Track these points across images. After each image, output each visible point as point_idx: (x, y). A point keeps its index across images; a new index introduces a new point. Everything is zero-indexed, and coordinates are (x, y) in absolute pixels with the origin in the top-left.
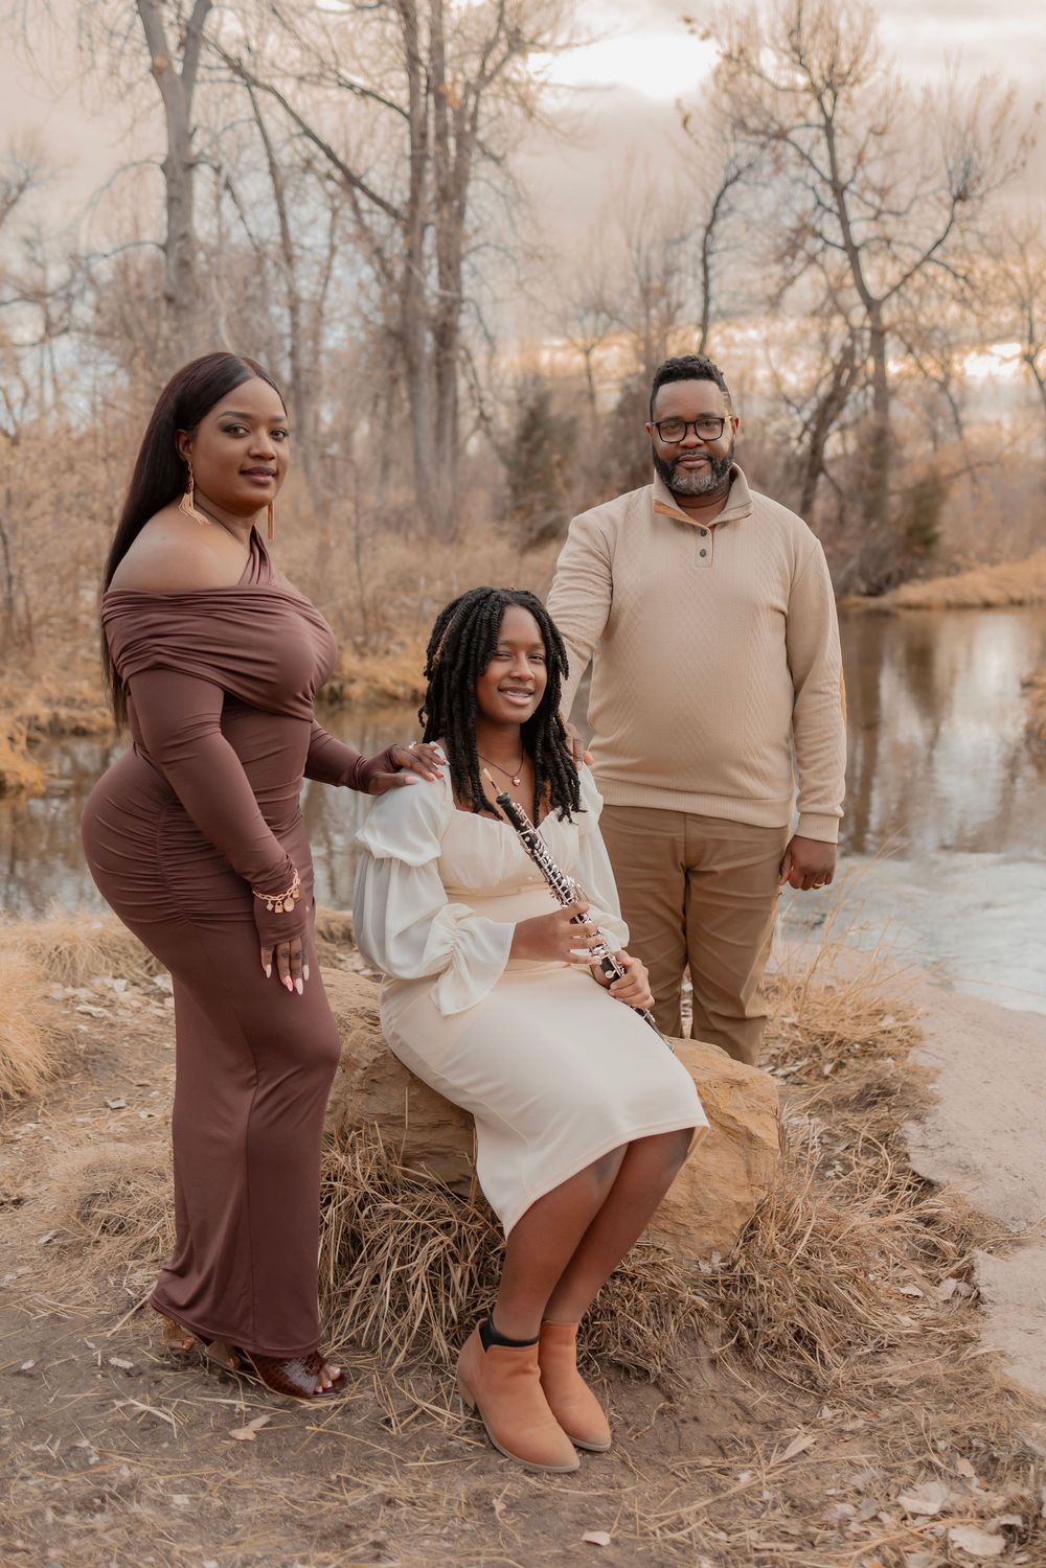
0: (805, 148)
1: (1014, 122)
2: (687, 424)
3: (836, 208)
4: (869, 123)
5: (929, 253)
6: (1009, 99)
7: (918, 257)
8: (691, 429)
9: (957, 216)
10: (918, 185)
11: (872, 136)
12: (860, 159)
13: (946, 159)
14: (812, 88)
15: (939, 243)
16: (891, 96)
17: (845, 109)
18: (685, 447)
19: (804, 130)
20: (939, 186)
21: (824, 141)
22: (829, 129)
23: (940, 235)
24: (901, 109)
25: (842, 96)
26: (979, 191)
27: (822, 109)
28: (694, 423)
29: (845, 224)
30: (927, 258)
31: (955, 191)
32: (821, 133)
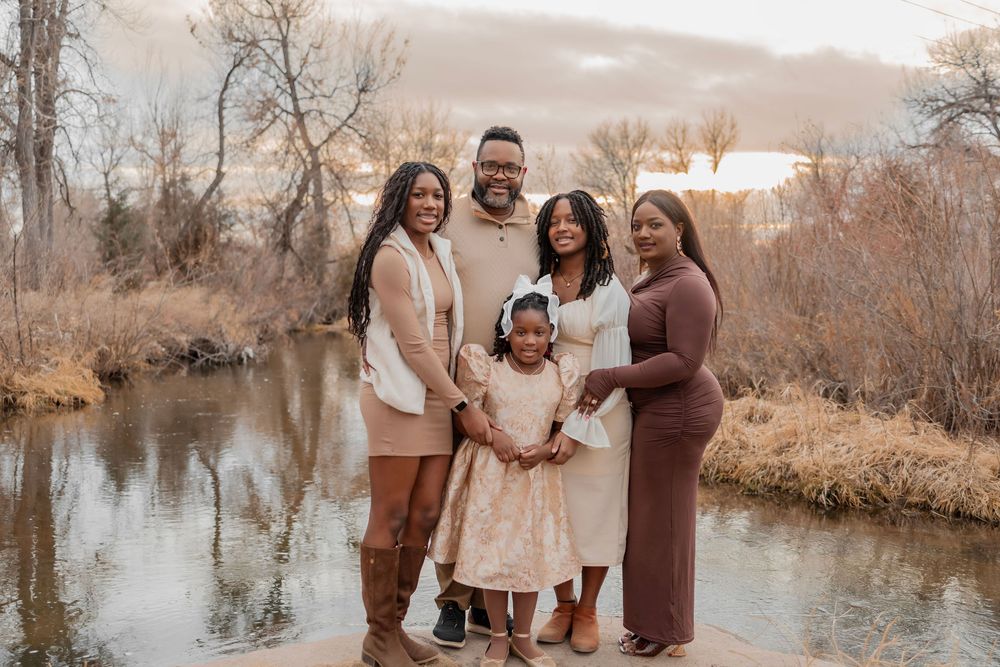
0: (269, 51)
1: (394, 49)
2: (499, 166)
3: (289, 91)
4: (310, 41)
5: (346, 121)
6: (391, 36)
7: (338, 124)
8: (501, 170)
9: (362, 101)
10: (338, 81)
11: (312, 49)
12: (304, 62)
13: (354, 66)
14: (274, 17)
15: (351, 116)
16: (325, 26)
17: (294, 31)
18: (496, 179)
19: (269, 42)
20: (350, 82)
21: (281, 50)
22: (285, 44)
23: (352, 112)
24: (330, 35)
25: (293, 22)
26: (375, 87)
27: (280, 29)
28: (503, 167)
29: (295, 99)
30: (344, 123)
31: (360, 86)
32: (279, 45)
